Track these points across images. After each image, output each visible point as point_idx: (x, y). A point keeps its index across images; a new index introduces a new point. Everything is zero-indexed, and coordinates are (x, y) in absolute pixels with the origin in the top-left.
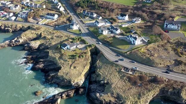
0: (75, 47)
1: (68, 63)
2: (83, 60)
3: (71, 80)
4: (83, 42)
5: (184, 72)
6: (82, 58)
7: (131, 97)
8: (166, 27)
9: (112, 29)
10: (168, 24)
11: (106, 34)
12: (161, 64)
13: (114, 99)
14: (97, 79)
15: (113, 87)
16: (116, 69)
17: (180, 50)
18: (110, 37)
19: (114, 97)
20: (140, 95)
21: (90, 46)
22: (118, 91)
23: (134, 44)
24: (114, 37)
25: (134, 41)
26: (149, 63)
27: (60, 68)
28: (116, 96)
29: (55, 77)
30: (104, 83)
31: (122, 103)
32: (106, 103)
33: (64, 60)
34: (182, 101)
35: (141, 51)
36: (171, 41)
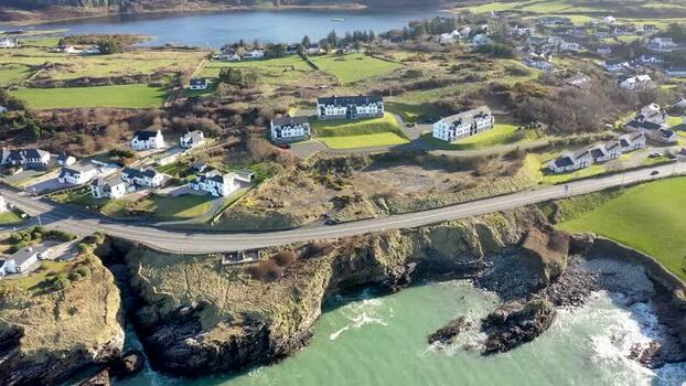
0: (33, 259)
1: (42, 308)
2: (88, 282)
3: (84, 346)
4: (53, 239)
5: (361, 217)
6: (81, 278)
7: (278, 306)
8: (279, 136)
9: (135, 178)
10: (279, 127)
11: (122, 195)
12: (307, 217)
13: (241, 329)
14: (165, 310)
15: (221, 306)
16: (206, 266)
17: (331, 178)
18: (140, 200)
19: (238, 325)
20: (296, 292)
21: (88, 240)
22: (241, 307)
23: (221, 196)
24: (152, 196)
25: (216, 188)
26: (279, 223)
28: (241, 321)
30: (191, 308)
31: (264, 328)
32: (225, 346)
33: (19, 307)
34: (382, 273)
35: (247, 204)
36: (305, 163)
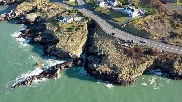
0: (71, 19)
1: (66, 36)
2: (80, 33)
3: (69, 53)
4: (80, 15)
5: (178, 44)
6: (79, 31)
7: (126, 68)
9: (109, 1)
11: (103, 6)
12: (156, 36)
13: (111, 70)
14: (95, 51)
15: (109, 58)
16: (112, 42)
17: (176, 22)
18: (107, 10)
19: (110, 68)
20: (134, 66)
21: (87, 18)
22: (114, 62)
23: (131, 16)
24: (111, 9)
25: (131, 13)
26: (145, 35)
27: (57, 41)
28: (112, 67)
29: (54, 49)
30: (101, 54)
31: (118, 74)
32: (103, 73)
33: (61, 33)
34: (174, 71)
35: (137, 23)
36: (168, 13)
